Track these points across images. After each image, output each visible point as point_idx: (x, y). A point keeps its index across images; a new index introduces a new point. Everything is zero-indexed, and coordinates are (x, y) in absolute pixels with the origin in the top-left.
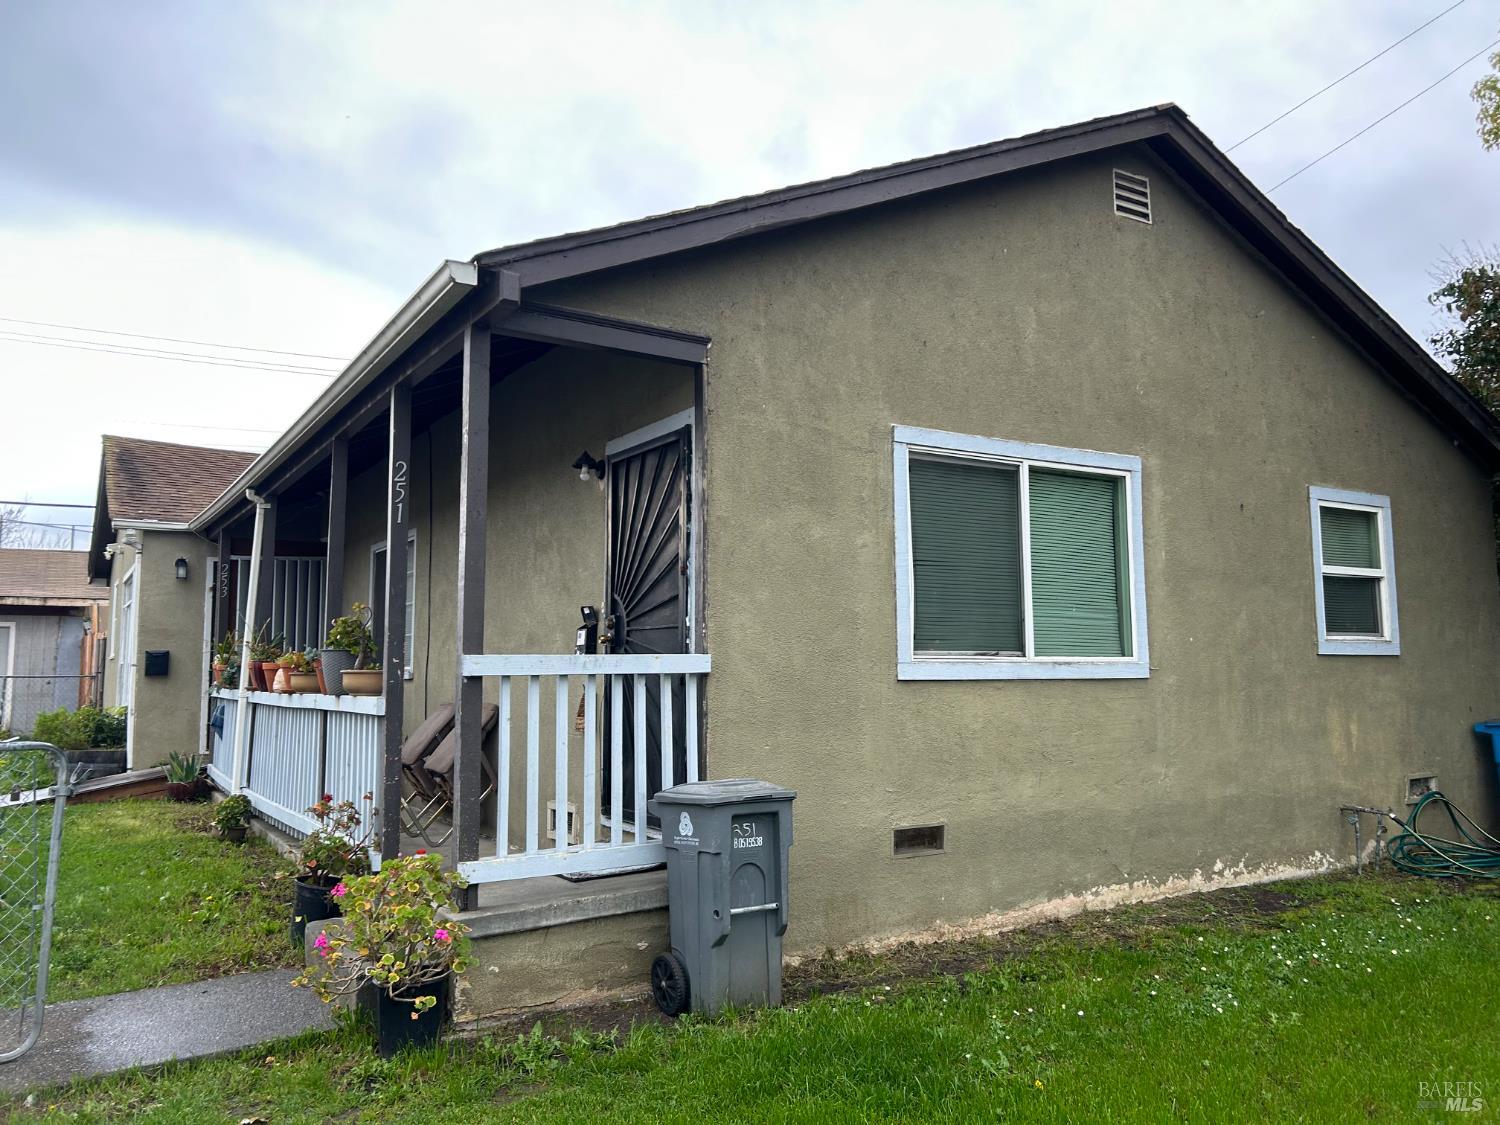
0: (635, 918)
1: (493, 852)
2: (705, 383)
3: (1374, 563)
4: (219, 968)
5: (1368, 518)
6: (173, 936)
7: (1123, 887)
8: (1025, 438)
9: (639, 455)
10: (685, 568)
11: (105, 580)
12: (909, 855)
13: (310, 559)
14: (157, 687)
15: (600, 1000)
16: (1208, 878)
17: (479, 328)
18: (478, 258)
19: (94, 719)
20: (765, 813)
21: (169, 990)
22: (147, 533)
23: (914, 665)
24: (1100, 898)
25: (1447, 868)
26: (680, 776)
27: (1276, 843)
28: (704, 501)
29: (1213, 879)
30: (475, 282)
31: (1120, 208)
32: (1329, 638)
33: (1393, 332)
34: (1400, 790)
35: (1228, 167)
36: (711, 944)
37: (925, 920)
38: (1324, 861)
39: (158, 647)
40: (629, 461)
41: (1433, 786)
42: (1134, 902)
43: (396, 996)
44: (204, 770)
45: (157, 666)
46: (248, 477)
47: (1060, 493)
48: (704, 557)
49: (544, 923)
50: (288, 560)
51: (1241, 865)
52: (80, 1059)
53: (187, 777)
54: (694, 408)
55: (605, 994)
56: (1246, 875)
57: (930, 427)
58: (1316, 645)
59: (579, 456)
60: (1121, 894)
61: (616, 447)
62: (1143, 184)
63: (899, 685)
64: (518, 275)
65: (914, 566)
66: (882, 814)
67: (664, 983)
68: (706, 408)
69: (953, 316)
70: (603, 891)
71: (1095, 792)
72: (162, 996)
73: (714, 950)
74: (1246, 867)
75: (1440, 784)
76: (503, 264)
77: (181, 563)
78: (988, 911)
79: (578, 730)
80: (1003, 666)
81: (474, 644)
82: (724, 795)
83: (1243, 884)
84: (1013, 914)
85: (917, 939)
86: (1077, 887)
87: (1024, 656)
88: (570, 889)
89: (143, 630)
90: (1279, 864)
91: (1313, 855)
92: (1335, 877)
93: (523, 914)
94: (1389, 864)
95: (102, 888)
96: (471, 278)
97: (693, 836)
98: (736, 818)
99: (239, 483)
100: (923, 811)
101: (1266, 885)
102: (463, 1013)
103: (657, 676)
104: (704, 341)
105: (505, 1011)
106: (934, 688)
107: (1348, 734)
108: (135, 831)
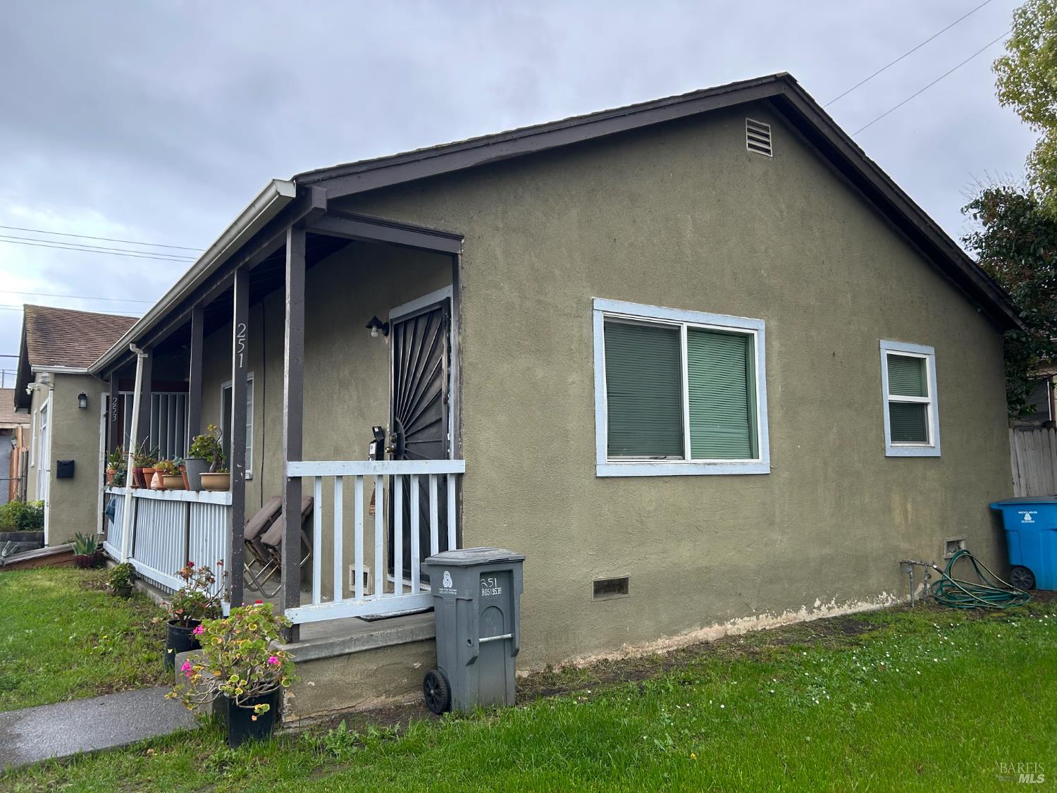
0: (412, 646)
1: (310, 601)
2: (460, 268)
3: (923, 393)
4: (112, 687)
5: (920, 362)
6: (79, 664)
7: (752, 618)
8: (685, 307)
9: (414, 318)
10: (446, 399)
11: (27, 410)
12: (605, 599)
13: (177, 394)
14: (66, 487)
15: (388, 704)
16: (811, 612)
17: (298, 228)
18: (296, 178)
19: (20, 510)
20: (504, 571)
21: (76, 703)
22: (58, 375)
23: (607, 466)
24: (736, 626)
25: (972, 602)
26: (444, 546)
27: (857, 587)
28: (460, 352)
29: (813, 612)
30: (294, 196)
31: (750, 146)
32: (893, 445)
33: (937, 233)
34: (940, 549)
35: (825, 118)
36: (466, 663)
37: (614, 644)
38: (889, 598)
39: (66, 458)
40: (406, 323)
41: (963, 546)
42: (760, 629)
43: (241, 704)
44: (101, 545)
45: (65, 471)
46: (131, 335)
47: (708, 346)
48: (460, 391)
49: (347, 651)
50: (161, 394)
51: (833, 602)
52: (12, 753)
53: (88, 550)
54: (452, 286)
55: (391, 700)
56: (837, 609)
57: (619, 299)
58: (884, 449)
59: (370, 320)
60: (750, 624)
61: (397, 313)
62: (766, 129)
63: (598, 480)
64: (325, 190)
65: (608, 396)
66: (585, 570)
67: (432, 691)
68: (461, 285)
69: (634, 222)
70: (389, 628)
71: (733, 553)
72: (72, 708)
73: (468, 667)
74: (836, 603)
75: (966, 543)
76: (315, 182)
77: (82, 397)
78: (660, 637)
79: (370, 514)
80: (670, 466)
81: (296, 454)
82: (474, 559)
83: (834, 615)
84: (676, 638)
85: (610, 658)
86: (720, 618)
87: (684, 459)
88: (366, 626)
89: (55, 445)
90: (858, 601)
91: (882, 595)
92: (896, 609)
93: (332, 644)
94: (932, 600)
95: (27, 631)
96: (291, 192)
97: (453, 588)
98: (483, 575)
99: (125, 340)
100: (614, 568)
101: (849, 615)
102: (289, 715)
103: (427, 476)
104: (459, 238)
105: (320, 713)
106: (622, 482)
107: (905, 511)
108: (51, 589)
